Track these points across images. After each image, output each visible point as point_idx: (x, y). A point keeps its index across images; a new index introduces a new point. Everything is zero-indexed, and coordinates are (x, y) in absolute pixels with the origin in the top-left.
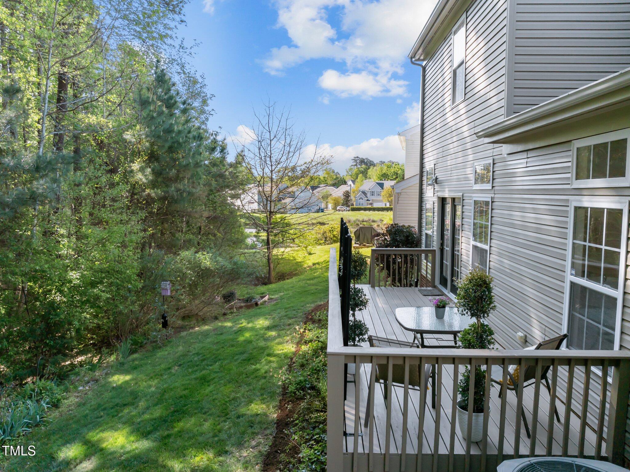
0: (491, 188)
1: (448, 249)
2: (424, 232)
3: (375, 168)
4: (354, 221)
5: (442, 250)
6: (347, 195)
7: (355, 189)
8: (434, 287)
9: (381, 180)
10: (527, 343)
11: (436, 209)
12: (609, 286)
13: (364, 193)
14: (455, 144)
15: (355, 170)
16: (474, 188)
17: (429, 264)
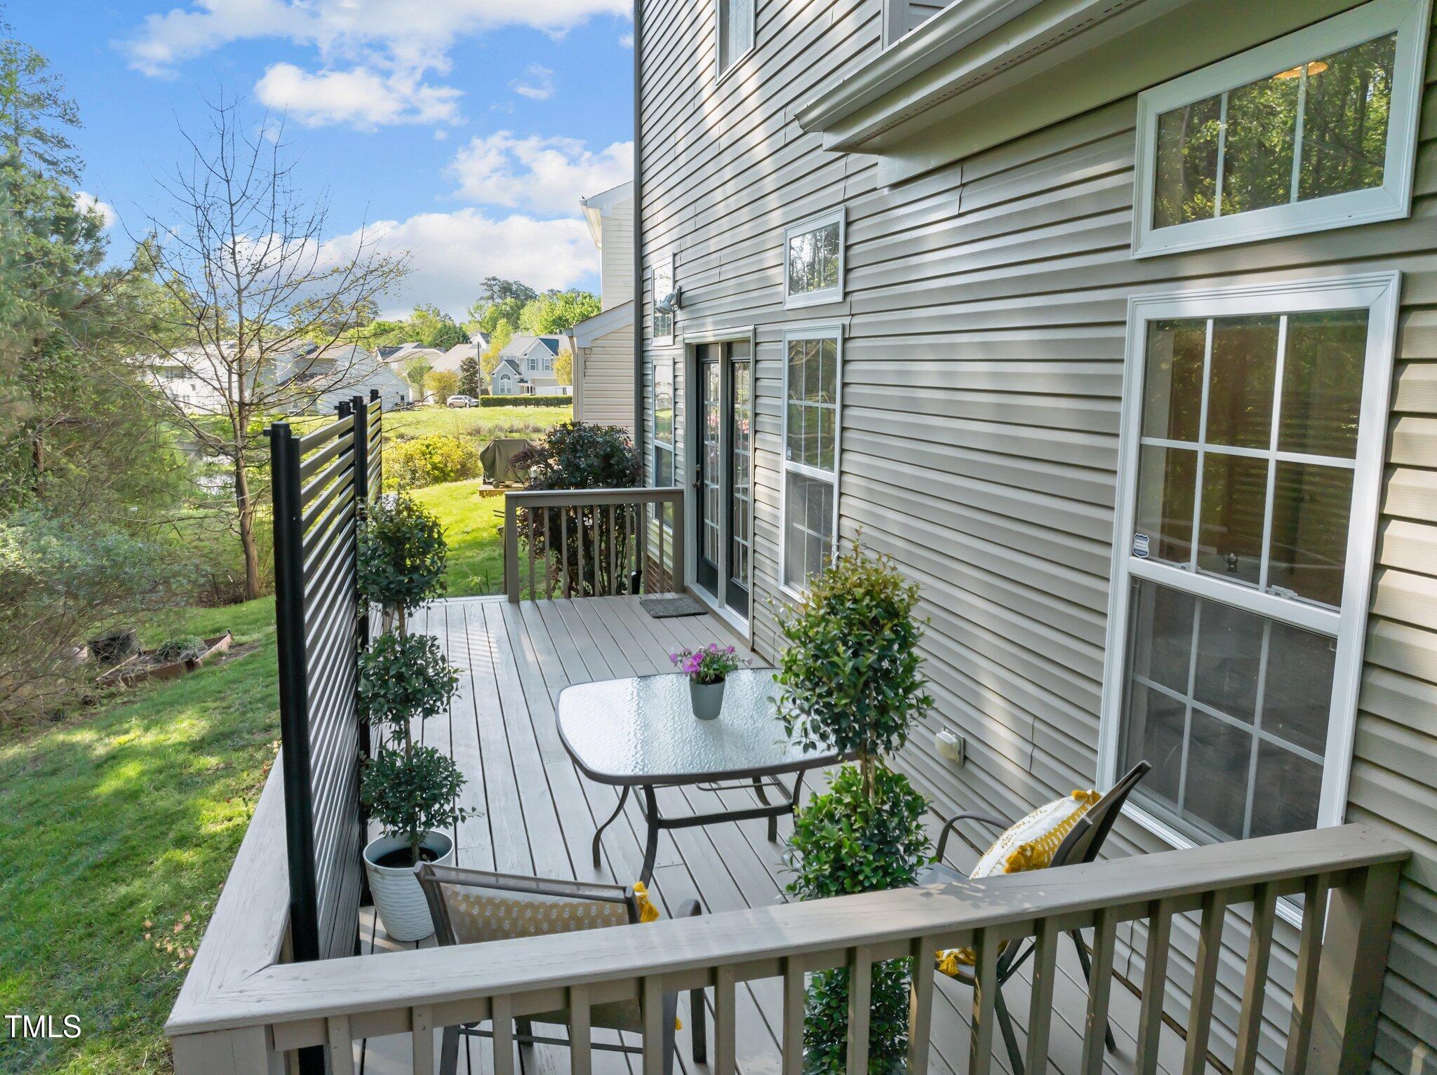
0: (840, 299)
1: (715, 487)
2: (652, 442)
3: (537, 304)
4: (490, 431)
5: (700, 490)
6: (471, 366)
7: (491, 354)
8: (683, 590)
9: (551, 333)
10: (969, 766)
11: (681, 379)
12: (1291, 593)
13: (511, 362)
14: (730, 188)
15: (489, 309)
16: (788, 306)
17: (668, 530)
